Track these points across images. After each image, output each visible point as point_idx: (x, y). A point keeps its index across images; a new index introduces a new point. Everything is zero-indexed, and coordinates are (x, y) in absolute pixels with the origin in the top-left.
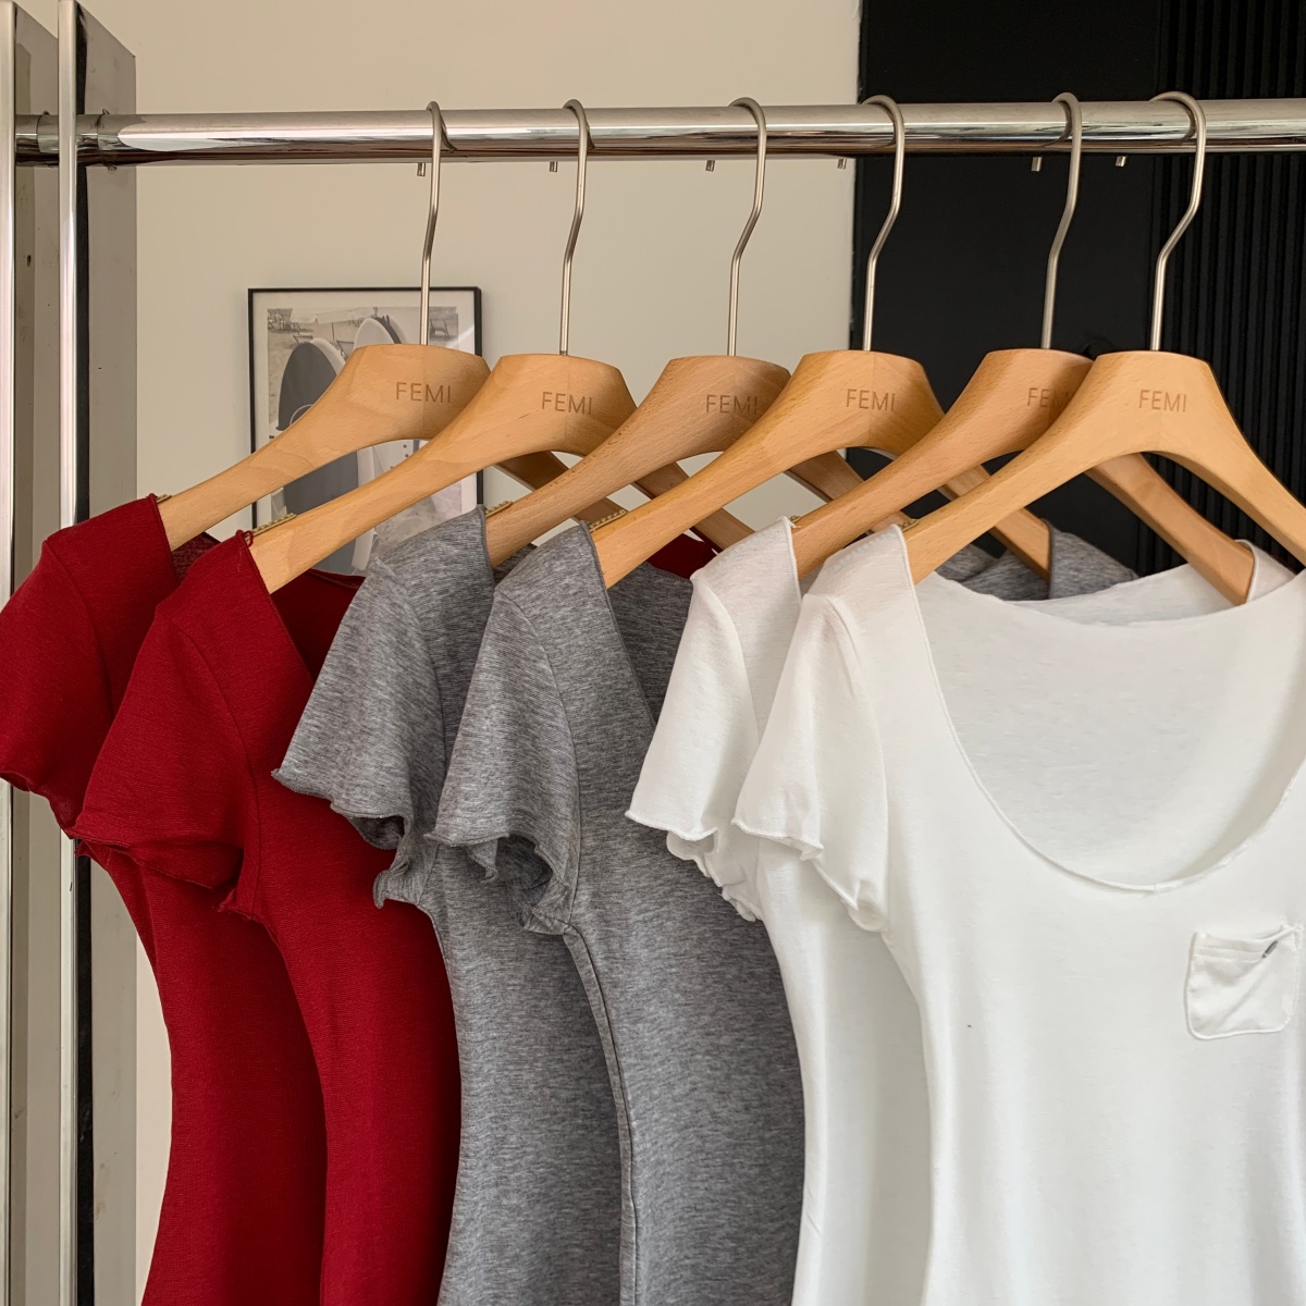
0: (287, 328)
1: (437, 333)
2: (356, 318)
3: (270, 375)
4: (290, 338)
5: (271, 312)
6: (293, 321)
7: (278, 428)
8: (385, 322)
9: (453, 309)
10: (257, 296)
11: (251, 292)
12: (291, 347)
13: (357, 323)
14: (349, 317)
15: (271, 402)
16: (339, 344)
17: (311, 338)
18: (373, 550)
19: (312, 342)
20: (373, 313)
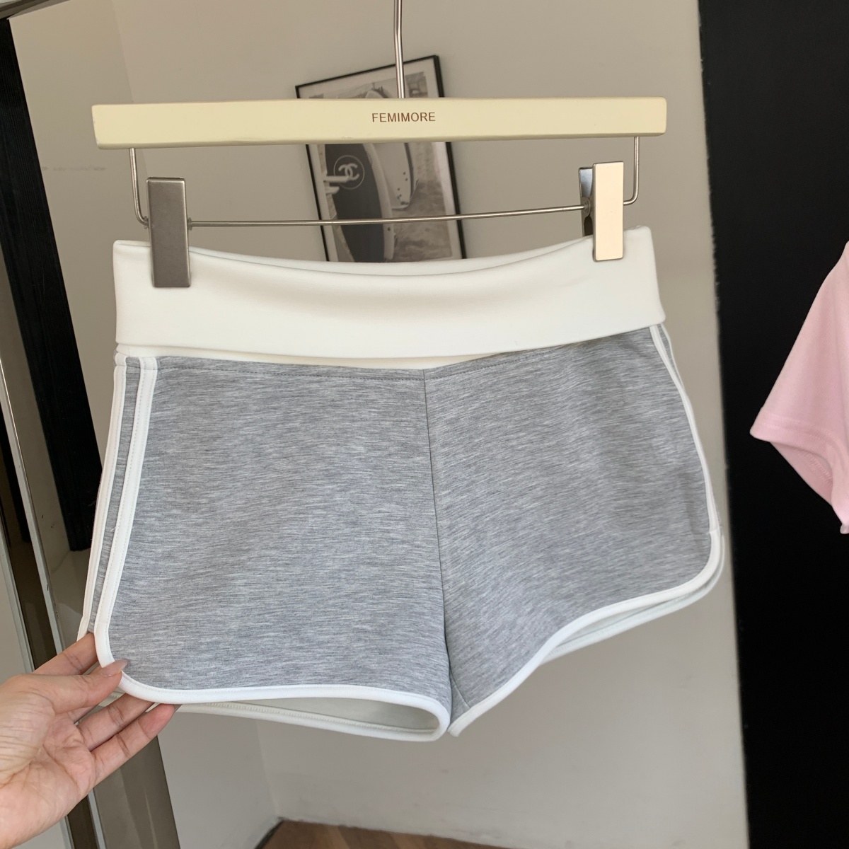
10: (301, 90)
11: (297, 88)
15: (320, 159)
18: (395, 245)
20: (373, 86)
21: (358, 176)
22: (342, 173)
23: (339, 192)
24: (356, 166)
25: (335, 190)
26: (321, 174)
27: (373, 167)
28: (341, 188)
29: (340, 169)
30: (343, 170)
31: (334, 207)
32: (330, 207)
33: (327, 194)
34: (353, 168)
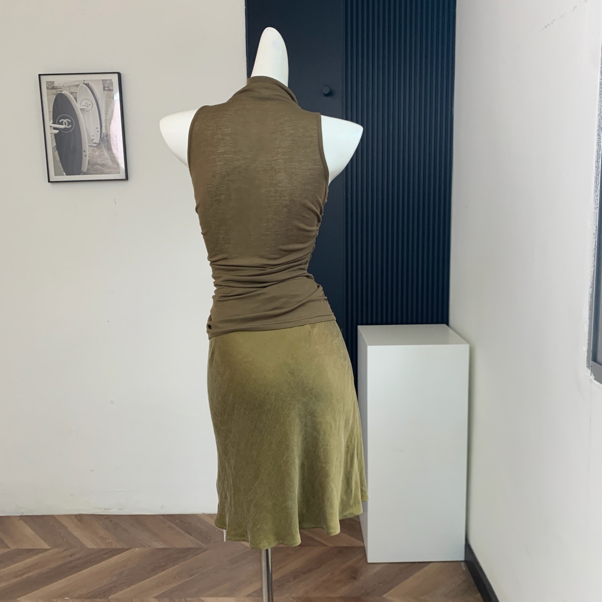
0: (53, 88)
1: (106, 88)
2: (77, 83)
3: (48, 105)
4: (54, 91)
5: (47, 82)
6: (55, 85)
7: (53, 123)
8: (87, 85)
9: (111, 80)
10: (42, 77)
11: (40, 75)
12: (55, 94)
13: (78, 86)
14: (75, 84)
15: (49, 114)
16: (72, 93)
17: (62, 91)
18: (88, 165)
19: (62, 92)
20: (83, 82)
21: (70, 126)
22: (61, 124)
23: (58, 133)
24: (70, 121)
25: (57, 131)
26: (49, 123)
27: (80, 123)
28: (60, 132)
29: (60, 121)
30: (63, 121)
31: (54, 140)
32: (52, 141)
33: (51, 133)
34: (67, 121)
